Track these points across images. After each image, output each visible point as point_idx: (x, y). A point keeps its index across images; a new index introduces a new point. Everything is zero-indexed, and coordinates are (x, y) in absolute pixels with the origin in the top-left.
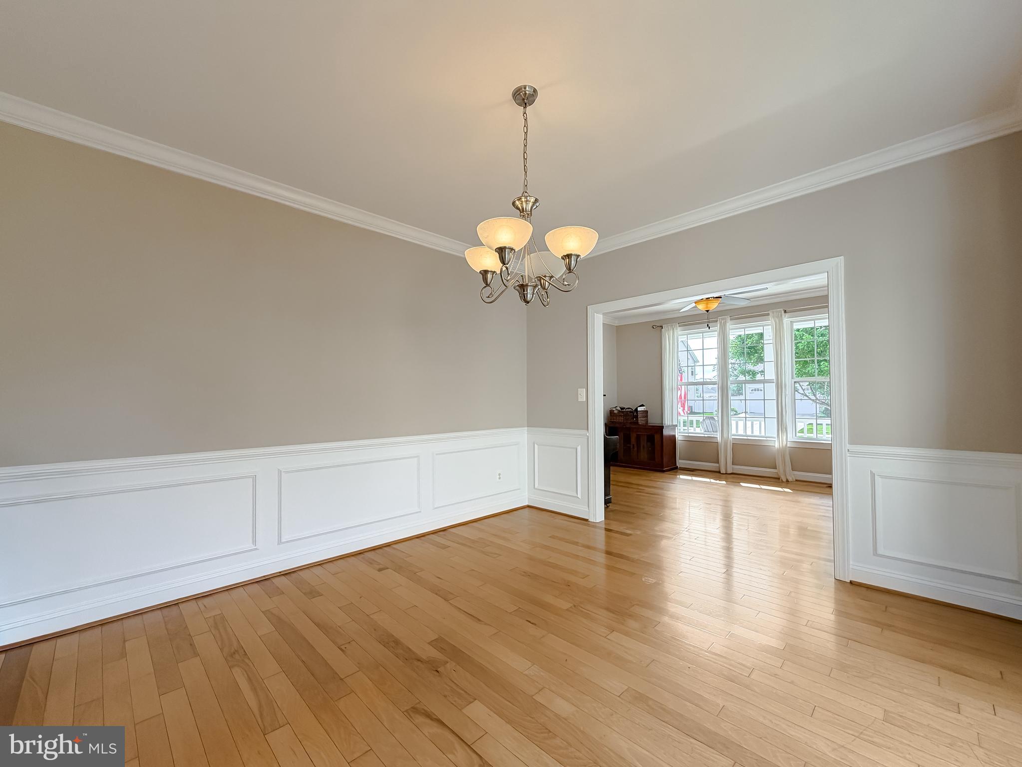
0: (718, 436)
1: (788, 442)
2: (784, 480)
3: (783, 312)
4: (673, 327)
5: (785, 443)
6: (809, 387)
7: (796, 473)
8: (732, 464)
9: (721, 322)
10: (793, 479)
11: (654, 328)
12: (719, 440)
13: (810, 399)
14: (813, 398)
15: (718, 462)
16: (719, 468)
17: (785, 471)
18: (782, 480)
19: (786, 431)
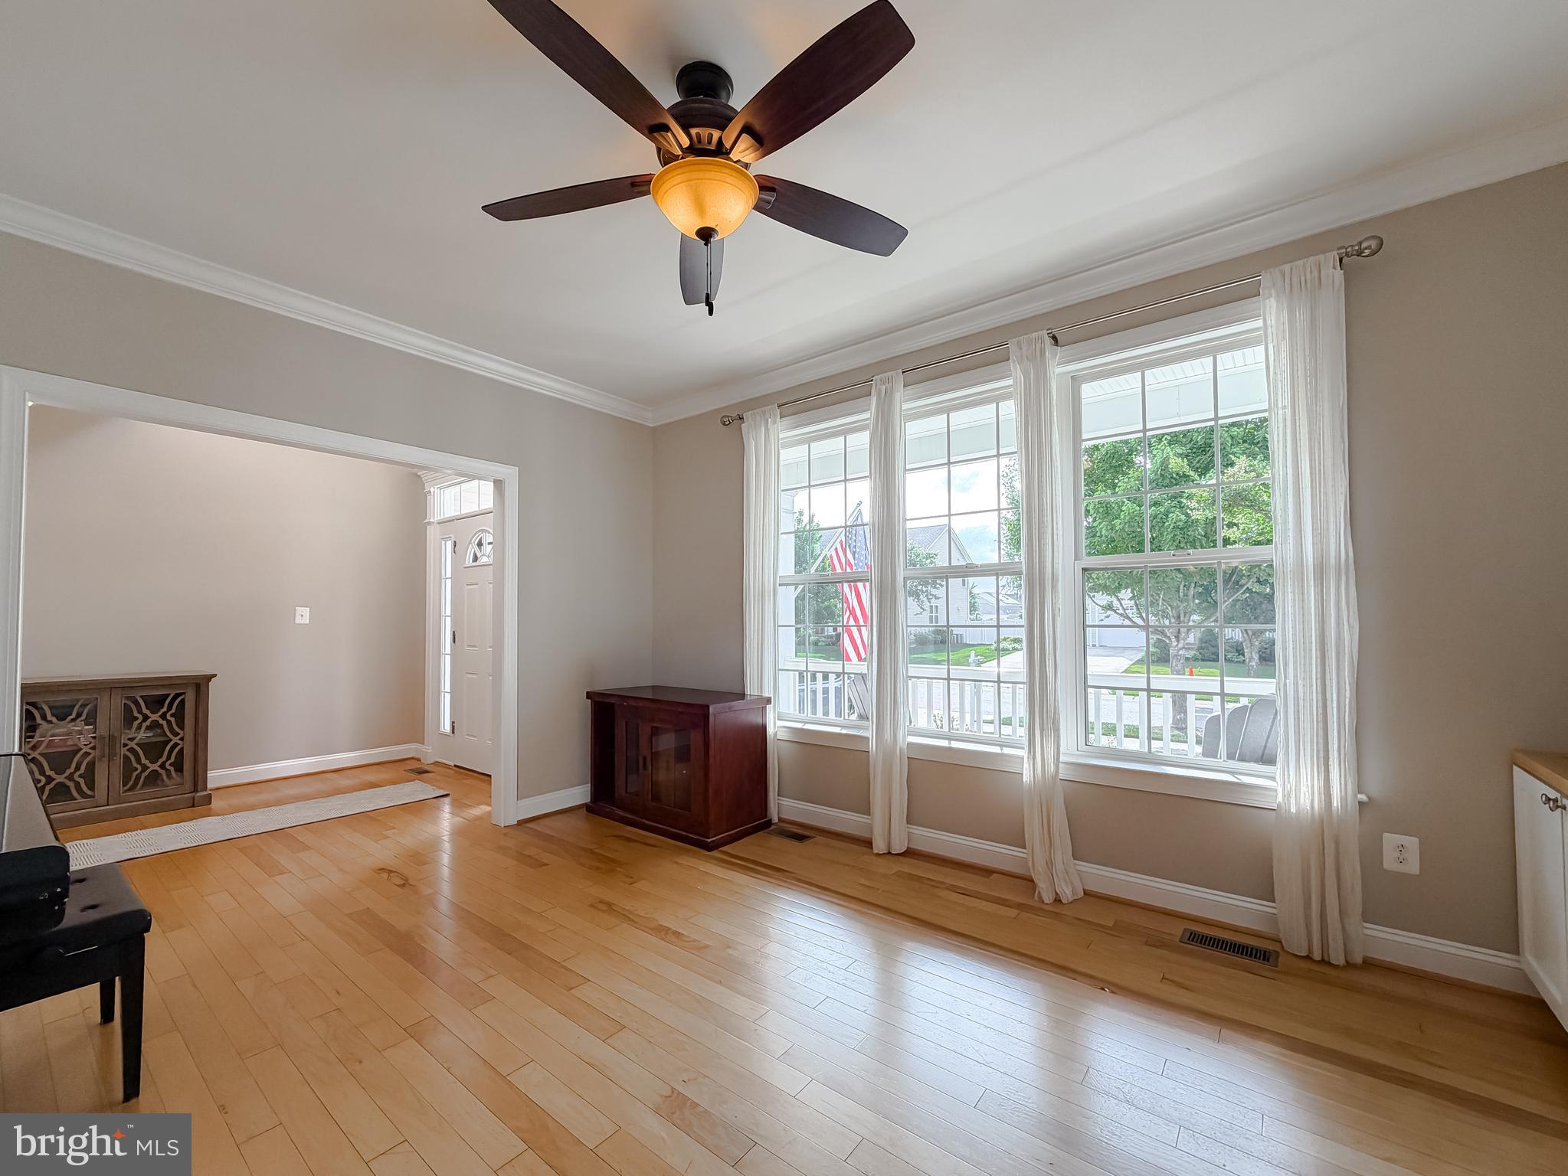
0: (869, 732)
1: (1061, 765)
2: (1048, 898)
3: (1048, 341)
4: (767, 416)
5: (1053, 768)
6: (1133, 602)
7: (1085, 867)
8: (908, 823)
9: (880, 390)
10: (1074, 892)
11: (725, 424)
12: (873, 746)
13: (1136, 626)
14: (1140, 622)
15: (867, 811)
16: (870, 827)
17: (1050, 864)
18: (1040, 897)
19: (1057, 730)
